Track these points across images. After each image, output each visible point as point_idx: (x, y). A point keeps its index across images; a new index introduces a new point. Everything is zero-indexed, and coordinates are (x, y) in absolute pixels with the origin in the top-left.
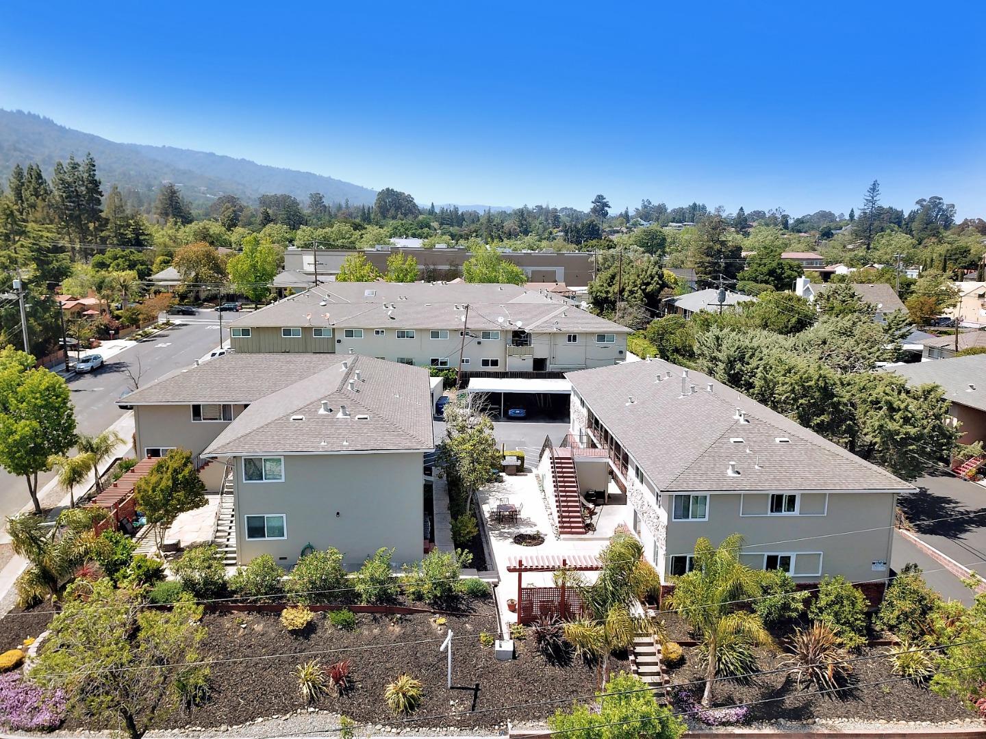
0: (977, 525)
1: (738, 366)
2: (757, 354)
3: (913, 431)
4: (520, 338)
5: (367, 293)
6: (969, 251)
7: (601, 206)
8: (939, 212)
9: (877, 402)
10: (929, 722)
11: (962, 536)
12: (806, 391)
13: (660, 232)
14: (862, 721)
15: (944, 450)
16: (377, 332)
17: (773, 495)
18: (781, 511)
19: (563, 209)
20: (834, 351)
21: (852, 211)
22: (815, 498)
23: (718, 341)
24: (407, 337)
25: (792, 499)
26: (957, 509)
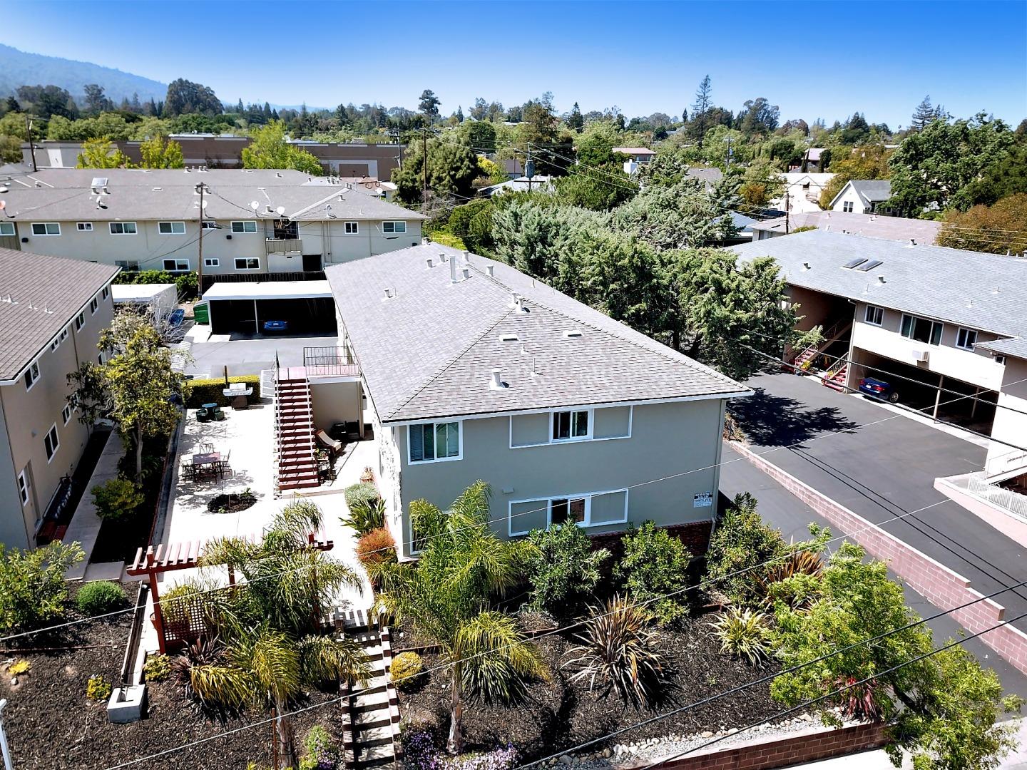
0: (817, 428)
1: (539, 247)
2: (561, 232)
3: (744, 316)
4: (286, 230)
5: (96, 182)
6: (794, 146)
7: (430, 104)
8: (764, 114)
9: (704, 283)
10: (768, 724)
11: (802, 444)
12: (619, 273)
13: (489, 126)
14: (677, 738)
15: (780, 338)
16: (81, 227)
17: (556, 415)
18: (568, 436)
19: (393, 110)
20: (655, 227)
21: (685, 111)
22: (613, 414)
23: (516, 219)
24: (126, 232)
25: (583, 417)
26: (795, 411)
